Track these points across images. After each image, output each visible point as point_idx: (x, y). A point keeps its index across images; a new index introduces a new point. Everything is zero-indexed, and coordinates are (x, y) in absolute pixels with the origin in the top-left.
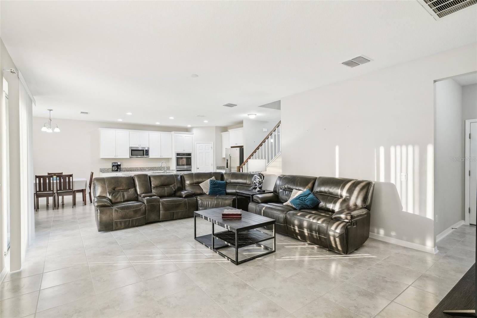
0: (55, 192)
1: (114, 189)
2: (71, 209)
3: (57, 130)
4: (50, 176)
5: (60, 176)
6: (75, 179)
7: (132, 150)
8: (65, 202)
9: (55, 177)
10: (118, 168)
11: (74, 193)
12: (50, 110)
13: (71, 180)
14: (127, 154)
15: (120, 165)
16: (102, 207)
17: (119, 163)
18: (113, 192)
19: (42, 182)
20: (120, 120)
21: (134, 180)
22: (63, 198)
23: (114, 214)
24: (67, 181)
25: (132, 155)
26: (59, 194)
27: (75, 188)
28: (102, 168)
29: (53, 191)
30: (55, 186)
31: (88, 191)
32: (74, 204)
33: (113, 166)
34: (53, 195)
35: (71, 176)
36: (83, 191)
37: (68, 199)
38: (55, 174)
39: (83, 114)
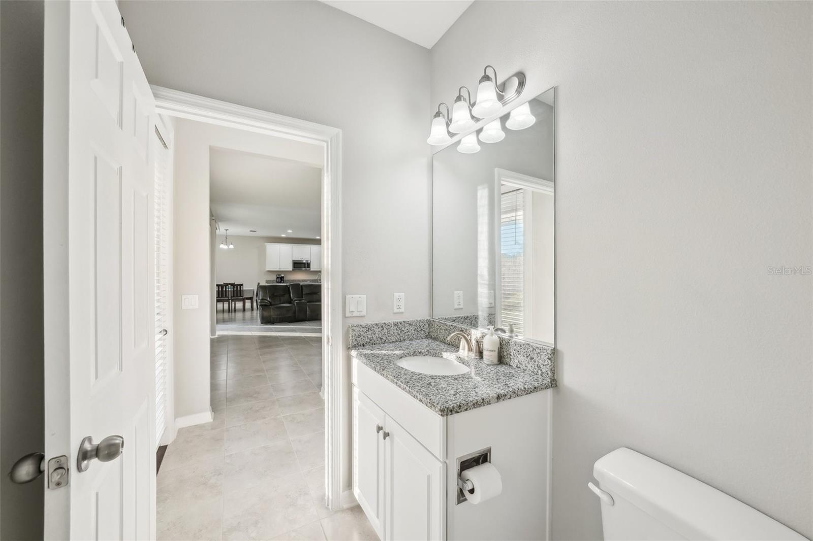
0: (230, 298)
1: (273, 294)
2: (242, 313)
3: (231, 247)
4: (226, 285)
5: (233, 285)
6: (245, 288)
7: (294, 263)
8: (237, 308)
9: (229, 286)
10: (281, 280)
11: (244, 300)
12: (227, 230)
13: (242, 289)
14: (290, 267)
15: (283, 277)
16: (264, 306)
17: (282, 275)
18: (273, 296)
19: (220, 289)
20: (283, 236)
21: (289, 288)
22: (235, 304)
23: (272, 313)
24: (239, 289)
25: (294, 267)
26: (232, 300)
27: (245, 296)
28: (268, 279)
29: (228, 297)
30: (230, 293)
31: (255, 298)
32: (244, 310)
33: (277, 278)
34: (228, 300)
35: (242, 285)
36: (251, 299)
37: (239, 305)
38: (230, 284)
39: (252, 232)
